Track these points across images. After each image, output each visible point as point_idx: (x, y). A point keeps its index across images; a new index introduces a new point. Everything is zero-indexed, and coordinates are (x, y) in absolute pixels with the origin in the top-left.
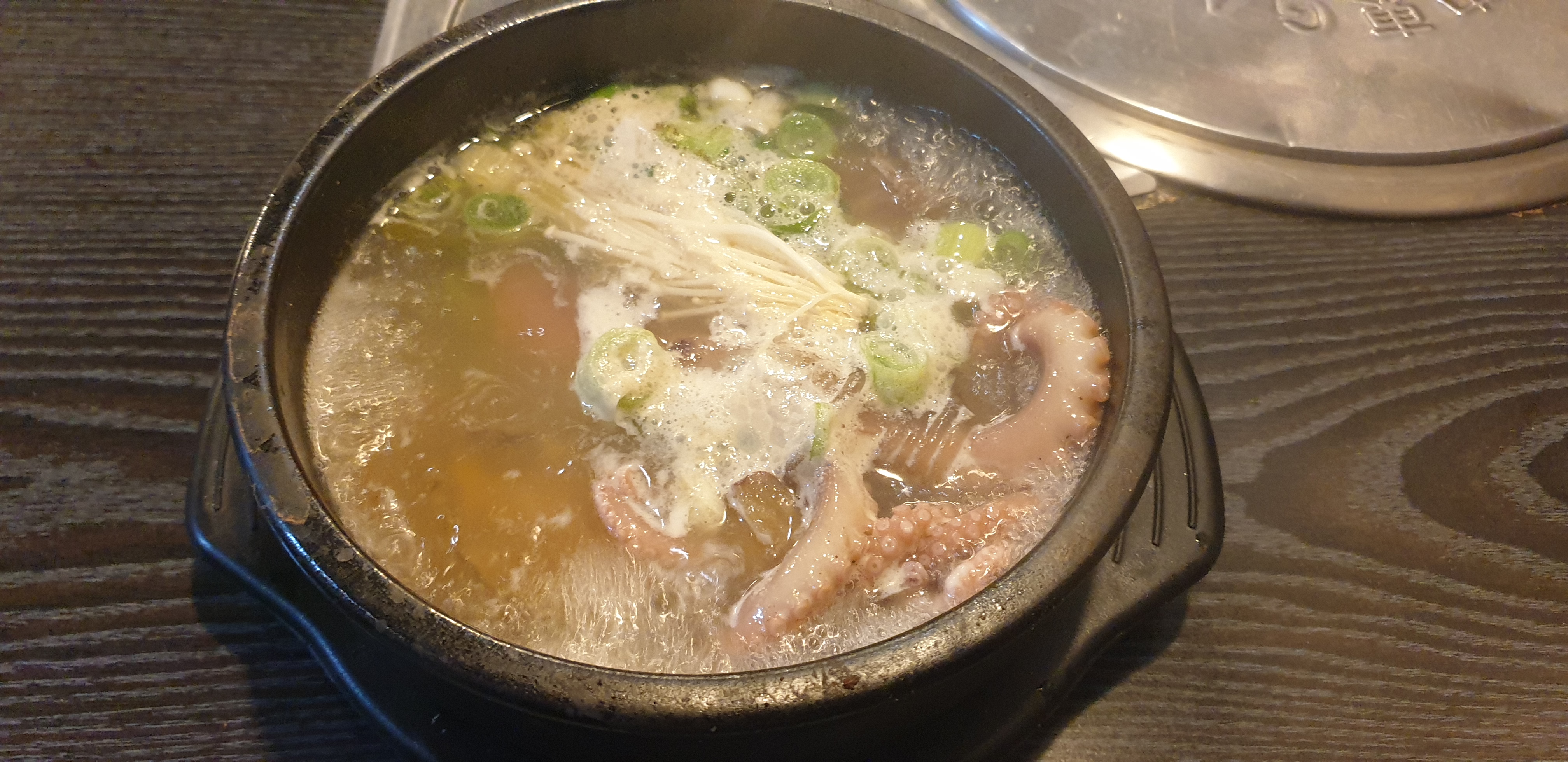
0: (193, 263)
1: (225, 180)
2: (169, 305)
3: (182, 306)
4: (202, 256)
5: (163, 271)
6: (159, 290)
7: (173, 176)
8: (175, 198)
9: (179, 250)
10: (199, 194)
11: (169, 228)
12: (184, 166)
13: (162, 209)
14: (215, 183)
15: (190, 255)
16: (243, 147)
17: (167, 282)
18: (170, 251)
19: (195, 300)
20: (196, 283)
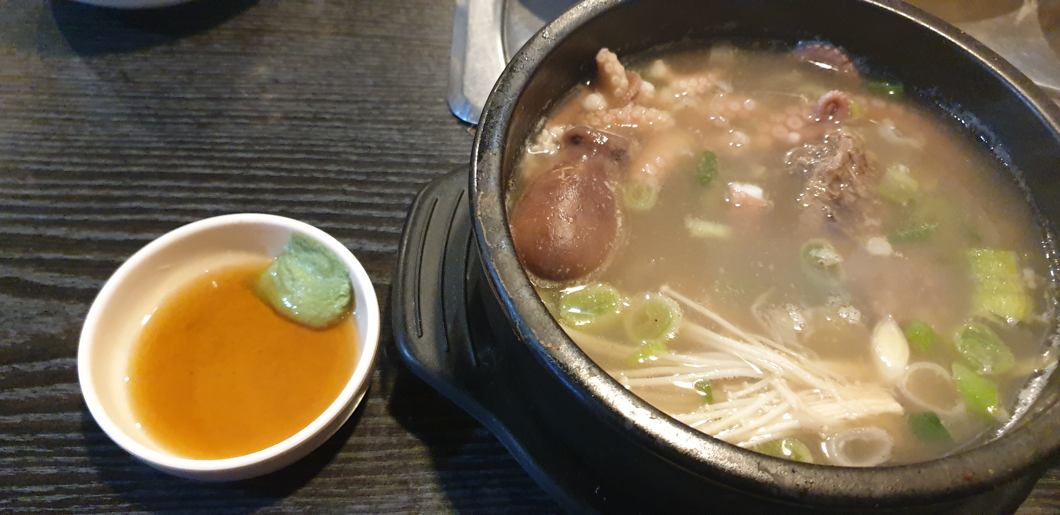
0: (348, 163)
1: (361, 105)
2: (335, 192)
3: (345, 192)
4: (354, 158)
5: (328, 168)
6: (326, 181)
7: (324, 100)
8: (327, 116)
9: (337, 153)
10: (344, 114)
11: (327, 137)
12: (331, 94)
13: (319, 123)
14: (354, 106)
15: (344, 156)
16: (370, 82)
17: (332, 175)
18: (330, 154)
19: (354, 188)
20: (353, 177)
